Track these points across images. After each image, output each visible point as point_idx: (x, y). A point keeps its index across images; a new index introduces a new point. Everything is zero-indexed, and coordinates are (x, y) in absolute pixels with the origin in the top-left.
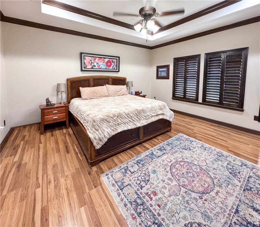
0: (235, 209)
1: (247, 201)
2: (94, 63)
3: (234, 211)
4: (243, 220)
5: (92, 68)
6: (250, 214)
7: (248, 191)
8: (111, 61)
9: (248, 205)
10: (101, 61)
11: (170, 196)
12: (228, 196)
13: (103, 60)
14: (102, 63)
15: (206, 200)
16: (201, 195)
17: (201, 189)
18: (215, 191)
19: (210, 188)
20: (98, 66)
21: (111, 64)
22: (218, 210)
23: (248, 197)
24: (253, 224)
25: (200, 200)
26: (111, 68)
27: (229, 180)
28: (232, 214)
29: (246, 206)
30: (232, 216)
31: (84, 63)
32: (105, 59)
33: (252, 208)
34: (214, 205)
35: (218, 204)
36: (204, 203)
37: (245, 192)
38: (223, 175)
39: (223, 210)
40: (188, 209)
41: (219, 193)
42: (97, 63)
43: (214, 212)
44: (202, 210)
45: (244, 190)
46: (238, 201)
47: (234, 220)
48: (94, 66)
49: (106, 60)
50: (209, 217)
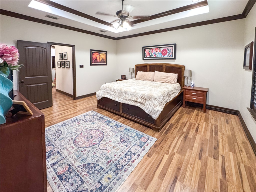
0: (60, 152)
1: (61, 162)
2: (151, 53)
3: (59, 151)
4: (53, 153)
5: (150, 57)
6: (54, 158)
7: (68, 168)
8: (167, 49)
9: (59, 161)
10: (157, 51)
11: (76, 128)
12: (69, 152)
13: (159, 50)
14: (158, 52)
15: (70, 140)
16: (73, 139)
17: (77, 140)
18: (74, 147)
19: (77, 145)
20: (154, 55)
21: (167, 52)
22: (63, 144)
23: (64, 164)
24: (49, 157)
25: (70, 138)
26: (167, 56)
27: (81, 159)
28: (58, 150)
29: (59, 159)
30: (57, 149)
31: (145, 54)
32: (160, 49)
33: (56, 162)
34: (66, 143)
35: (65, 145)
36: (68, 139)
37: (68, 165)
38: (87, 156)
39: (62, 146)
40: (68, 133)
41: (72, 148)
42: (154, 53)
43: (62, 142)
44: (65, 138)
45: (70, 165)
46: (64, 157)
47: (55, 149)
48: (152, 55)
49: (162, 49)
50: (61, 139)
